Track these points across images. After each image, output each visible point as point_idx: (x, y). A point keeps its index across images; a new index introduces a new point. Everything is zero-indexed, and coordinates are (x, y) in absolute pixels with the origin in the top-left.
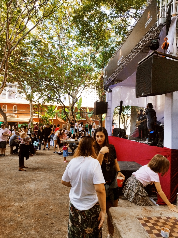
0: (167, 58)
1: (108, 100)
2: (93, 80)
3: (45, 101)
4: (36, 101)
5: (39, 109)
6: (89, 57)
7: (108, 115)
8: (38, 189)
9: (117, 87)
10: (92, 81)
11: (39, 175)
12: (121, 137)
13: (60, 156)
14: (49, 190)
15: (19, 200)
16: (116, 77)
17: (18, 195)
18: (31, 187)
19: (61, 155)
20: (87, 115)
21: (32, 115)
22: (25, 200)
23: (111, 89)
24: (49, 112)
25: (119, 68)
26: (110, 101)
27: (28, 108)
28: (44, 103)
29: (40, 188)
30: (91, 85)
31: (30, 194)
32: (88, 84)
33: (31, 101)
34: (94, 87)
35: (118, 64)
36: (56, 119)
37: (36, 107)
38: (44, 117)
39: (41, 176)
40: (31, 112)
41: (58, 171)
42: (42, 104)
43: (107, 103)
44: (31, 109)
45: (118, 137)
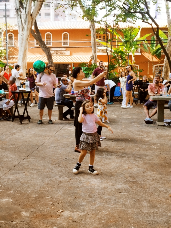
3: (118, 18)
4: (101, 21)
5: (107, 36)
8: (106, 188)
11: (108, 161)
13: (148, 126)
14: (128, 192)
15: (70, 206)
17: (69, 197)
18: (93, 183)
19: (152, 125)
21: (95, 48)
22: (82, 207)
24: (126, 42)
27: (87, 36)
28: (117, 24)
29: (109, 187)
31: (91, 197)
33: (93, 21)
36: (140, 54)
37: (102, 33)
38: (118, 51)
39: (112, 164)
40: (92, 44)
41: (146, 155)
42: (112, 26)
44: (92, 37)
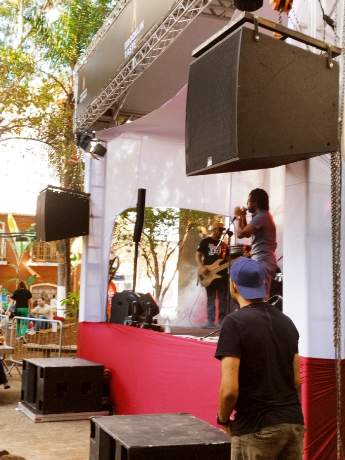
0: (289, 41)
1: (91, 186)
2: (37, 106)
6: (20, 19)
7: (91, 244)
9: (124, 137)
10: (32, 111)
12: (139, 326)
16: (120, 100)
20: (12, 245)
23: (104, 145)
25: (130, 67)
26: (100, 190)
30: (25, 126)
32: (14, 121)
34: (37, 132)
35: (128, 53)
43: (89, 195)
45: (127, 324)
